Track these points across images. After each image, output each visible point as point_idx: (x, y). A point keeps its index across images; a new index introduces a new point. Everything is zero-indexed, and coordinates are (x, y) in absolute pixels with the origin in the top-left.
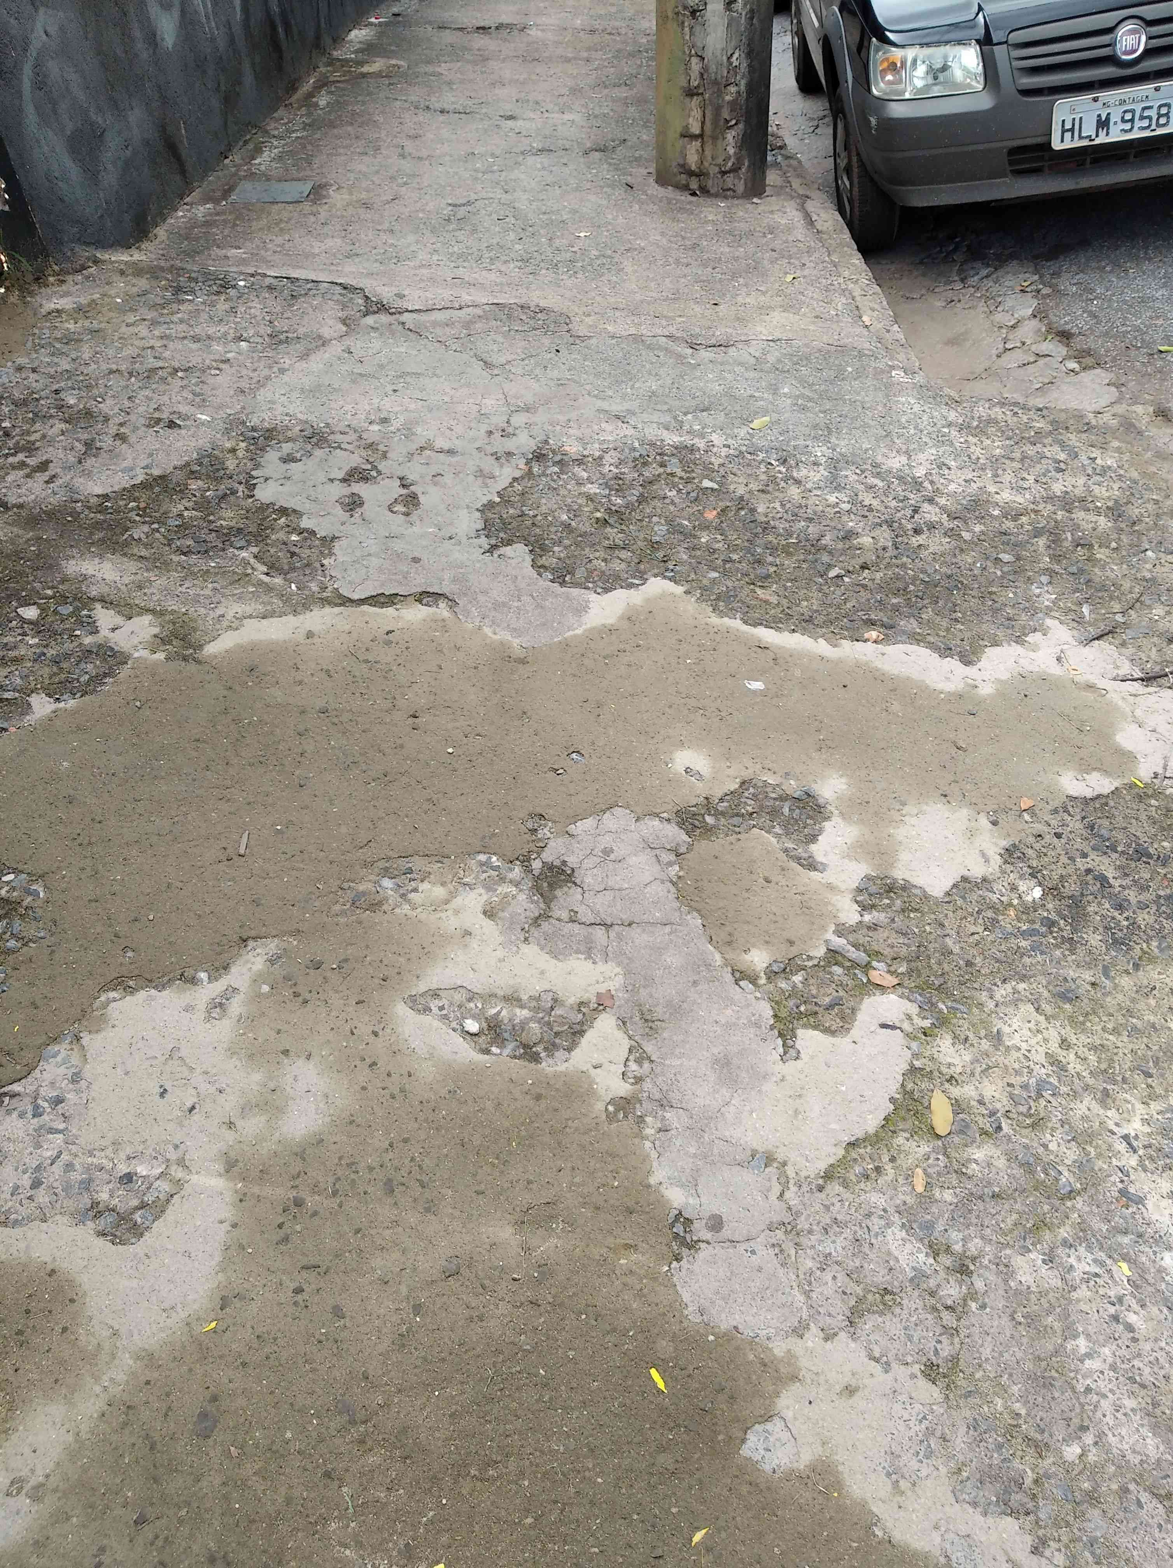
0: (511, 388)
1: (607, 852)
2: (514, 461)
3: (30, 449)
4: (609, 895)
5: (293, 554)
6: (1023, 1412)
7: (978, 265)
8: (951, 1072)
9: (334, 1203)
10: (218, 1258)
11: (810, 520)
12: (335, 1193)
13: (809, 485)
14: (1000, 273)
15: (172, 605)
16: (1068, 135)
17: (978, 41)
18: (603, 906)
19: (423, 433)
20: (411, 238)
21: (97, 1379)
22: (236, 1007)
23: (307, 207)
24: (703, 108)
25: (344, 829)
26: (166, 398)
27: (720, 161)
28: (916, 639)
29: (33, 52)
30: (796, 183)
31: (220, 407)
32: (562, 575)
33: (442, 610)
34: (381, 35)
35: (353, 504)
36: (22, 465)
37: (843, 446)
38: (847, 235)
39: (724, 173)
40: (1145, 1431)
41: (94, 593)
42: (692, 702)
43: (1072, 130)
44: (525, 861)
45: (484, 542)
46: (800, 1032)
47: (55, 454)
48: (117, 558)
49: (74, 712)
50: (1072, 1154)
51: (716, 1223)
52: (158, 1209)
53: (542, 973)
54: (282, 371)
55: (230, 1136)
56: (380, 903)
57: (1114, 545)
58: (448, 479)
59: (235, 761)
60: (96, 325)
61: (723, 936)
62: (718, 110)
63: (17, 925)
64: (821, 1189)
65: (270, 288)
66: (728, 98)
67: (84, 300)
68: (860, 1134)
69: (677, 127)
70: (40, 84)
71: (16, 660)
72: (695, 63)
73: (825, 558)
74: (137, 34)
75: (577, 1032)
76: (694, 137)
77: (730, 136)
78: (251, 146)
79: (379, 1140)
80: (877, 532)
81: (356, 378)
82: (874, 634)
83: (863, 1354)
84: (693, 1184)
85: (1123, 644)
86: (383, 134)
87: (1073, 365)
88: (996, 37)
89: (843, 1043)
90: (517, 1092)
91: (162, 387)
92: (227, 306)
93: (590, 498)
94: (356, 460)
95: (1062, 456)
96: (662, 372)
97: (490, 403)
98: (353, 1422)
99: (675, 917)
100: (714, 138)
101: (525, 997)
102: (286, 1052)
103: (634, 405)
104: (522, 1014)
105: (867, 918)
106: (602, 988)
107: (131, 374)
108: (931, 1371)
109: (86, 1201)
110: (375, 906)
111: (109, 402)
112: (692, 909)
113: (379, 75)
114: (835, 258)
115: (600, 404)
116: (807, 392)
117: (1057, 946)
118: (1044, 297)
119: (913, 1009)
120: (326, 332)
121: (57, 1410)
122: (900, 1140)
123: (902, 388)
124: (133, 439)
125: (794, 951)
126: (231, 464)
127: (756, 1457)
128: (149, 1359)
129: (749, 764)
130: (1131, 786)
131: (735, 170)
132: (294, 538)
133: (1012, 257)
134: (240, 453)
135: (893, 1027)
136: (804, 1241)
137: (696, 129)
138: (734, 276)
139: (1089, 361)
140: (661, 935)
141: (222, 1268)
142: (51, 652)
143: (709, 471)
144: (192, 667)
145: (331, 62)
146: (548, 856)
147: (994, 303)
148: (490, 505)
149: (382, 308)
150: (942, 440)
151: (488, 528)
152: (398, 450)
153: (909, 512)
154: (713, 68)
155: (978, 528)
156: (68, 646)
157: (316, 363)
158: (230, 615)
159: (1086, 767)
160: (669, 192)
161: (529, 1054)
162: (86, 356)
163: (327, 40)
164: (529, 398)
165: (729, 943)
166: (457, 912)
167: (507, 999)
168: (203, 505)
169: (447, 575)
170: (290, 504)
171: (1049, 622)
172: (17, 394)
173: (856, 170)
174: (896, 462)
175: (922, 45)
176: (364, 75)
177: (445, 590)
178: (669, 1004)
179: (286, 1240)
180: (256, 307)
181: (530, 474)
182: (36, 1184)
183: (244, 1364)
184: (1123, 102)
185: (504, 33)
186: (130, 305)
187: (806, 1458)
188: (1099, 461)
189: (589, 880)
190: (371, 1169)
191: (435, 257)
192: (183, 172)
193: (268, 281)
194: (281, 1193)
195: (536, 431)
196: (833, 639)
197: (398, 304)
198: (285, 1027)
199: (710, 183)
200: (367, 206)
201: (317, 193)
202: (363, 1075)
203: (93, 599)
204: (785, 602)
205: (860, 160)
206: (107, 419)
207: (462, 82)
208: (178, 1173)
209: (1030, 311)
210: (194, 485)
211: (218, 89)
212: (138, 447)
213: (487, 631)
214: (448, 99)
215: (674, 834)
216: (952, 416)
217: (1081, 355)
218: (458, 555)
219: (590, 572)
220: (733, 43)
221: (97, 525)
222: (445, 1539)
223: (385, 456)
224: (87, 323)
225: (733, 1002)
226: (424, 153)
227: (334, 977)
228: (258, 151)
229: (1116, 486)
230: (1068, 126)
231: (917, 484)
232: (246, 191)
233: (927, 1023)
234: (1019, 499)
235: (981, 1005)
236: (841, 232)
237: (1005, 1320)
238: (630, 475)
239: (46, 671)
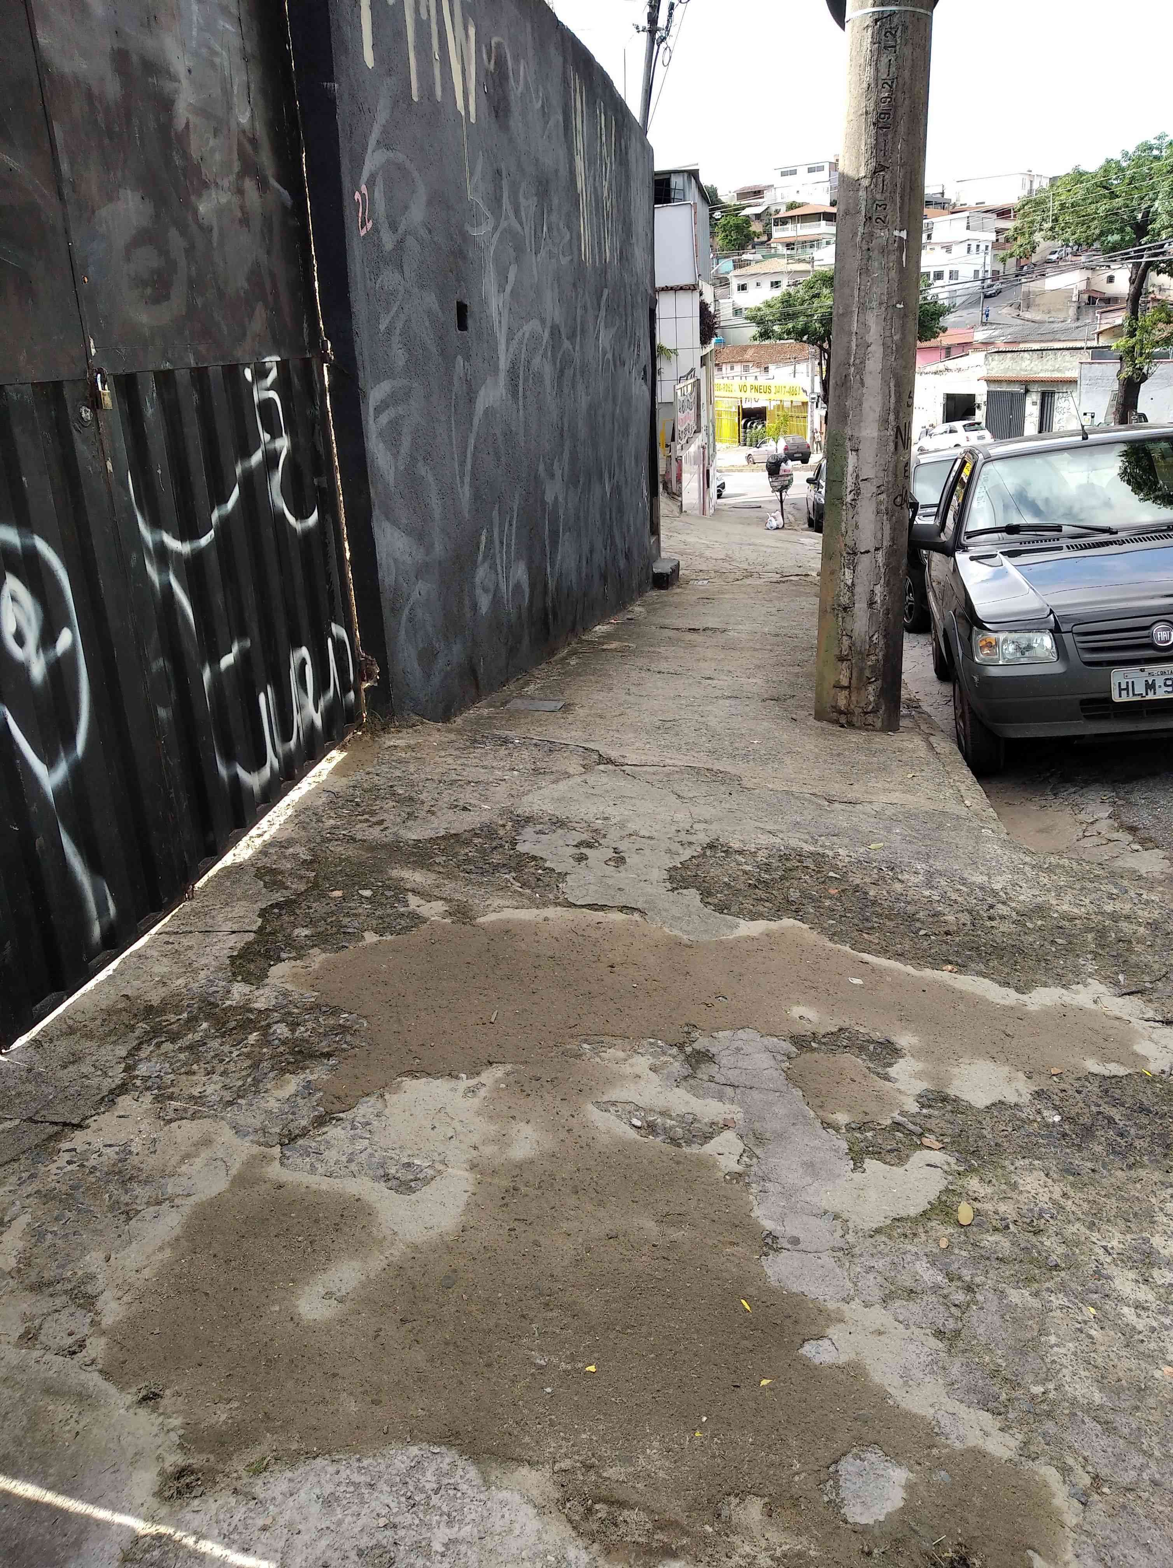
0: (696, 811)
1: (739, 1049)
2: (693, 847)
3: (373, 813)
4: (737, 1071)
5: (539, 880)
6: (1004, 1365)
7: (1068, 785)
8: (976, 1195)
9: (539, 1192)
10: (462, 1207)
11: (909, 903)
12: (540, 1187)
13: (910, 884)
14: (1085, 790)
15: (457, 896)
16: (1124, 693)
17: (1051, 631)
18: (733, 1076)
19: (632, 827)
20: (631, 735)
21: (382, 1253)
22: (483, 1092)
23: (559, 715)
24: (851, 669)
25: (559, 1017)
26: (462, 795)
27: (863, 704)
28: (980, 974)
29: (411, 601)
30: (924, 727)
31: (498, 802)
32: (722, 908)
33: (636, 916)
34: (616, 630)
35: (581, 858)
36: (367, 820)
37: (938, 865)
38: (959, 756)
39: (866, 713)
40: (1094, 1389)
41: (408, 886)
42: (807, 983)
43: (1127, 689)
44: (681, 1047)
45: (668, 885)
46: (867, 1160)
47: (389, 817)
48: (424, 871)
49: (391, 942)
50: (1061, 1250)
51: (795, 1241)
52: (428, 1181)
53: (687, 1103)
54: (540, 788)
55: (475, 1153)
56: (581, 1055)
57: (1149, 943)
58: (647, 852)
59: (491, 976)
60: (419, 755)
61: (817, 1101)
62: (861, 670)
63: (349, 1038)
64: (871, 1236)
65: (535, 745)
66: (870, 663)
67: (412, 742)
68: (904, 1214)
69: (831, 679)
70: (410, 620)
71: (355, 915)
72: (846, 641)
73: (918, 925)
74: (467, 602)
75: (707, 1138)
76: (843, 688)
77: (870, 688)
78: (521, 682)
79: (571, 1167)
80: (959, 915)
81: (588, 796)
82: (950, 967)
83: (891, 1318)
84: (782, 1220)
85: (1150, 1001)
86: (615, 682)
87: (1136, 847)
88: (1064, 628)
89: (898, 1171)
90: (664, 1158)
91: (460, 790)
92: (506, 752)
93: (745, 872)
94: (585, 837)
95: (1115, 891)
96: (805, 812)
97: (679, 816)
98: (541, 1294)
99: (784, 1088)
100: (859, 689)
101: (674, 1115)
102: (513, 1118)
103: (784, 828)
104: (670, 1123)
105: (924, 1111)
106: (729, 1117)
107: (440, 782)
108: (939, 1334)
109: (381, 1172)
110: (578, 1056)
111: (425, 794)
112: (796, 1086)
113: (615, 650)
114: (948, 768)
115: (757, 824)
116: (914, 834)
117: (1068, 1147)
118: (1118, 806)
119: (952, 1161)
120: (571, 771)
121: (356, 1264)
122: (934, 1223)
123: (988, 839)
124: (439, 814)
125: (868, 1118)
126: (501, 832)
127: (809, 1355)
128: (415, 1247)
129: (847, 1020)
130: (1141, 1075)
131: (875, 711)
132: (540, 871)
133: (1096, 781)
134: (508, 828)
135: (936, 1167)
136: (856, 1260)
137: (845, 682)
138: (867, 772)
139: (1150, 845)
140: (772, 1096)
141: (465, 1213)
142: (378, 913)
143: (835, 868)
144: (468, 927)
145: (581, 642)
146: (696, 1046)
147: (1077, 808)
148: (675, 868)
149: (610, 761)
150: (1016, 871)
151: (671, 879)
152: (614, 834)
153: (985, 907)
154: (858, 644)
155: (1039, 923)
156: (389, 911)
157: (563, 786)
158: (496, 904)
159: (1106, 1059)
160: (824, 724)
161: (674, 1141)
162: (412, 770)
163: (579, 628)
164: (708, 817)
165: (821, 1107)
166: (632, 1066)
167: (662, 1114)
168: (483, 852)
169: (641, 899)
170: (539, 854)
171: (1090, 980)
172: (365, 785)
173: (967, 716)
174: (979, 879)
175: (1011, 631)
176: (604, 650)
177: (639, 906)
178: (774, 1132)
179: (506, 1205)
180: (525, 754)
181: (704, 855)
182: (350, 1161)
183: (474, 1259)
184: (1163, 673)
185: (709, 633)
186: (442, 746)
187: (843, 1359)
188: (1144, 896)
189: (724, 1062)
190: (564, 1179)
191: (648, 746)
192: (477, 687)
193: (534, 741)
194: (506, 1183)
195: (709, 833)
196: (918, 966)
197: (622, 760)
198: (513, 1106)
199: (855, 719)
200: (601, 717)
201: (567, 708)
202: (563, 1134)
203: (408, 890)
204: (884, 943)
205: (970, 708)
206: (423, 803)
207: (675, 657)
208: (441, 1167)
209: (1107, 814)
210: (476, 841)
211: (506, 644)
212: (443, 818)
213: (666, 930)
214: (664, 666)
215: (788, 1047)
216: (1028, 859)
217: (1143, 842)
218: (649, 889)
219: (741, 910)
220: (874, 629)
221: (413, 854)
222: (596, 1355)
223: (605, 836)
224: (414, 754)
225: (820, 1137)
226: (644, 693)
227: (549, 1086)
228: (527, 684)
229: (1157, 912)
230: (1123, 686)
231: (995, 893)
232: (517, 704)
233: (961, 1169)
234: (1075, 910)
235: (1003, 1167)
236: (956, 754)
237: (996, 1318)
238: (775, 863)
239: (374, 922)
